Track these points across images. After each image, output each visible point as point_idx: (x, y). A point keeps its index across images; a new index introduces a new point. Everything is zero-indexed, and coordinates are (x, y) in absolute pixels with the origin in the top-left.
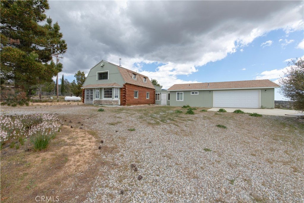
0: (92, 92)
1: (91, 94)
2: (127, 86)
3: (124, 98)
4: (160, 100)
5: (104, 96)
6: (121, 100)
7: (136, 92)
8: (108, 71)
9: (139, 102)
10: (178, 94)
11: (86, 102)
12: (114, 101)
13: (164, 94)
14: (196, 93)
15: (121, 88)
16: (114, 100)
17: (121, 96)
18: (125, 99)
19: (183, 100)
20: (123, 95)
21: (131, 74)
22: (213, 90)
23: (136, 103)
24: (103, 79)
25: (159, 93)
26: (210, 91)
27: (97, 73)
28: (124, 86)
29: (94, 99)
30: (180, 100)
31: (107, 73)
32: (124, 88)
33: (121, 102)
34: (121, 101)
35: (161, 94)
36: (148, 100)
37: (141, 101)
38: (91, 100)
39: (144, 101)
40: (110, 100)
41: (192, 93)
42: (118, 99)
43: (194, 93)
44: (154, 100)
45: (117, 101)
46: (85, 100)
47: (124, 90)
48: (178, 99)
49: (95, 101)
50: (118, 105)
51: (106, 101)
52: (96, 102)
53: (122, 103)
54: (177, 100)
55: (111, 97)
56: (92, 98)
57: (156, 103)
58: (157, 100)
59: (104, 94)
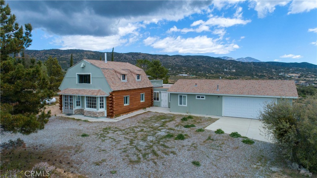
0: (72, 99)
1: (70, 101)
2: (114, 94)
3: (111, 109)
4: (159, 101)
5: (87, 106)
6: (107, 110)
7: (126, 97)
8: (90, 73)
9: (130, 109)
10: (181, 97)
11: (64, 111)
12: (99, 113)
13: (165, 94)
14: (202, 97)
15: (107, 97)
16: (98, 111)
17: (107, 106)
18: (112, 111)
19: (186, 105)
20: (110, 105)
21: (119, 75)
22: (222, 96)
23: (126, 111)
24: (85, 82)
25: (159, 92)
26: (219, 96)
27: (77, 75)
28: (111, 94)
29: (75, 108)
30: (183, 105)
31: (89, 76)
32: (111, 97)
33: (107, 114)
34: (107, 112)
35: (160, 93)
36: (143, 104)
37: (133, 107)
38: (71, 109)
39: (137, 106)
40: (94, 111)
41: (198, 97)
42: (104, 110)
43: (199, 97)
44: (152, 102)
45: (102, 113)
46: (63, 108)
47: (111, 99)
48: (181, 104)
49: (76, 110)
50: (104, 116)
51: (89, 112)
52: (77, 112)
53: (109, 115)
54: (179, 105)
55: (95, 107)
56: (72, 106)
57: (155, 104)
58: (156, 101)
59: (87, 103)
